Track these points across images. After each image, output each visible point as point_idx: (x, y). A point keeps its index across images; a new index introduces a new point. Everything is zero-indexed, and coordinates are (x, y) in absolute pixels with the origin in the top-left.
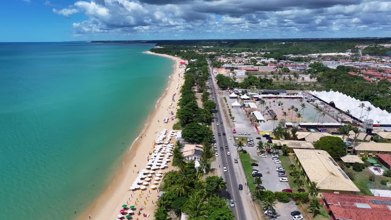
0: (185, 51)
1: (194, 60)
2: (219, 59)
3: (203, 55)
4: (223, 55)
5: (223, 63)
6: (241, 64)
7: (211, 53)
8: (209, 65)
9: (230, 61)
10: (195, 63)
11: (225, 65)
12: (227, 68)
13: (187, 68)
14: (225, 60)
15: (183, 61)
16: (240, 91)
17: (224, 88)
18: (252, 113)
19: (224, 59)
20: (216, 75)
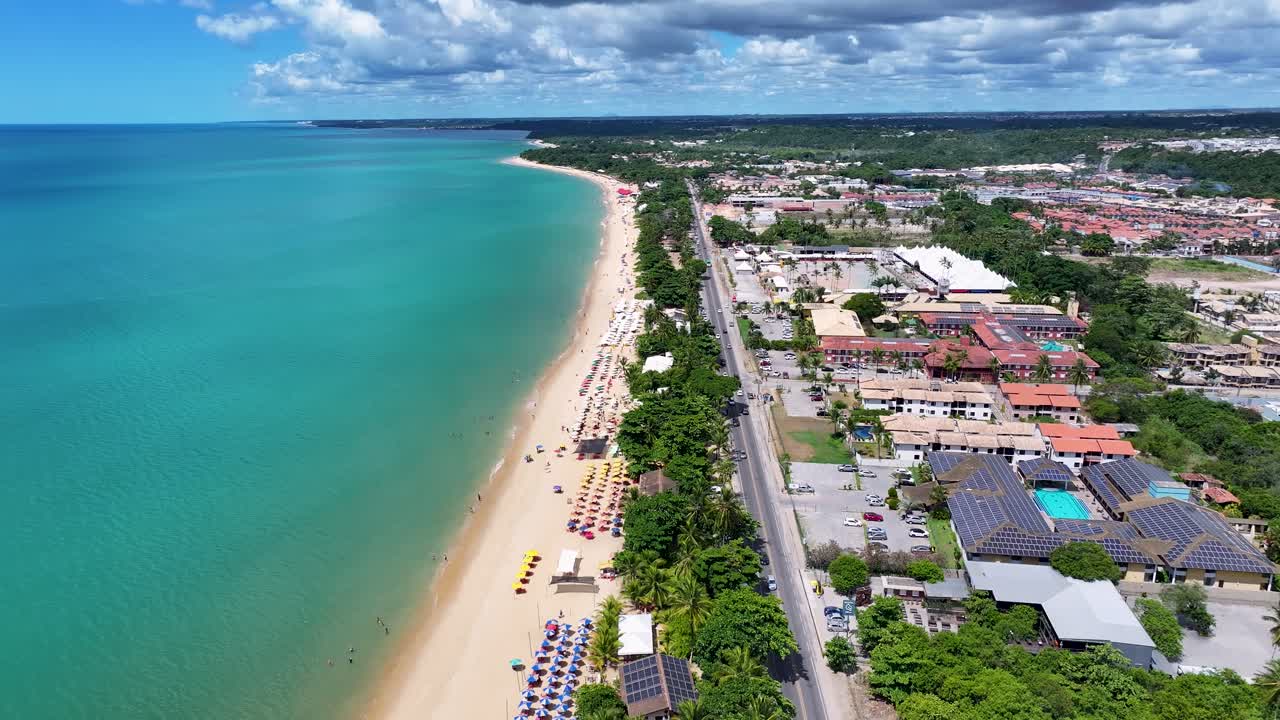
0: (625, 158)
1: (655, 185)
2: (719, 182)
3: (677, 172)
4: (733, 169)
5: (729, 192)
6: (772, 194)
7: (698, 164)
8: (694, 198)
9: (747, 187)
10: (658, 193)
11: (734, 197)
12: (736, 204)
13: (640, 203)
14: (735, 184)
15: (626, 187)
16: (756, 249)
17: (725, 244)
18: (769, 280)
19: (732, 182)
20: (708, 218)
